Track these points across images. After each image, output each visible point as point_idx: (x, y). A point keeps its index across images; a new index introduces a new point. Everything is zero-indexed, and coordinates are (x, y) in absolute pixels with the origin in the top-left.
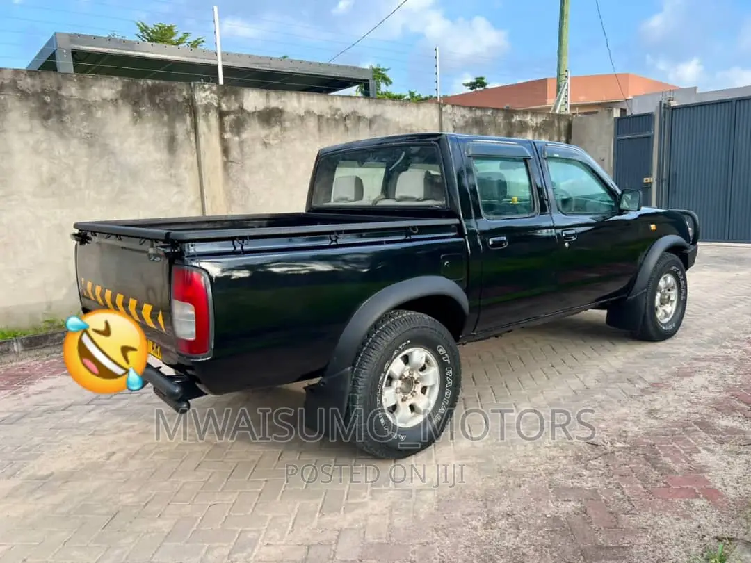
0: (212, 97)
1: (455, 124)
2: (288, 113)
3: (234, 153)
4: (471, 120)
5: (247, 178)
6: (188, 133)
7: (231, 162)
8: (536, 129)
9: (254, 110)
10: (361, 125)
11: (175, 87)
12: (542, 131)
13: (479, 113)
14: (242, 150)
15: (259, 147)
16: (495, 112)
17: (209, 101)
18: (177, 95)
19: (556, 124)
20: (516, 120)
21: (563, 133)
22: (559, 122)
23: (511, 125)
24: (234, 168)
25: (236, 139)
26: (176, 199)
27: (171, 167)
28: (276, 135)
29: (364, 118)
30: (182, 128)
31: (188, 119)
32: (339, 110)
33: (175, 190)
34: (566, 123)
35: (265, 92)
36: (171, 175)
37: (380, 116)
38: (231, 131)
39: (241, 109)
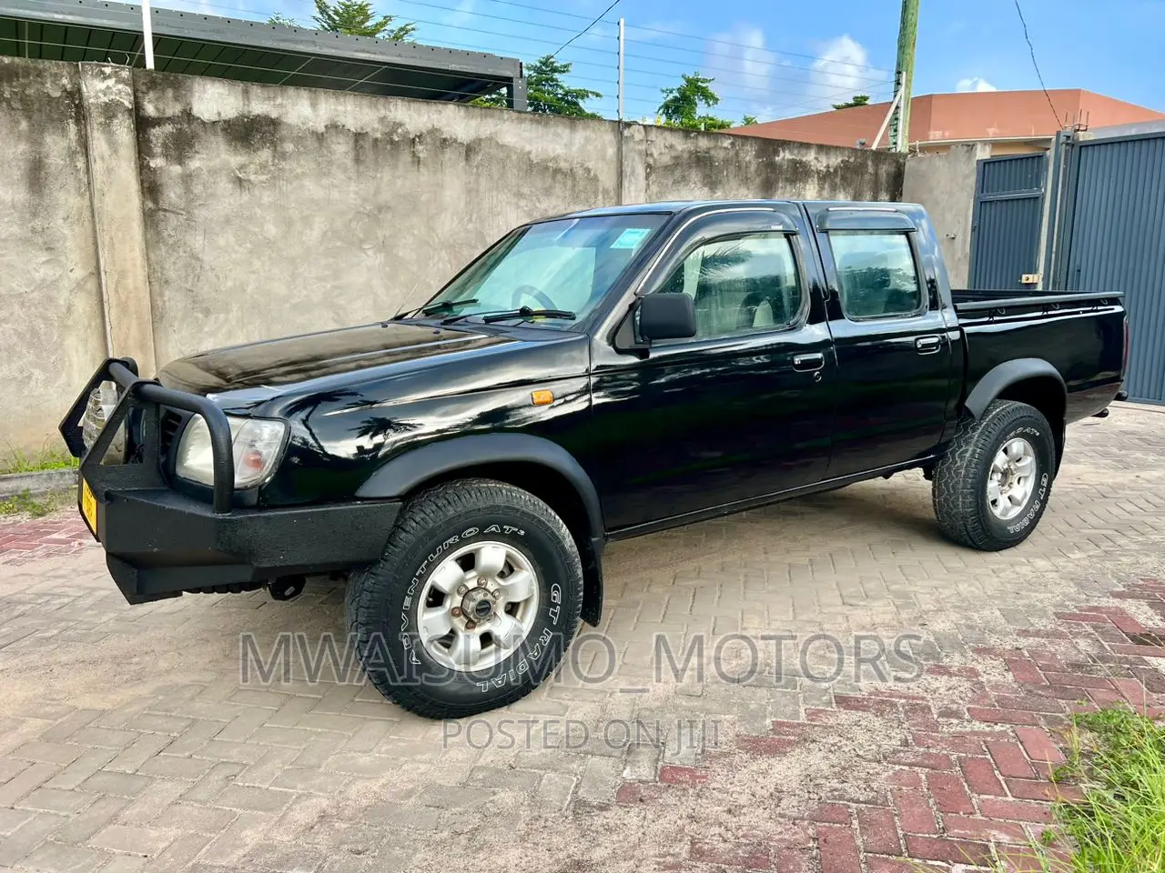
0: (120, 92)
1: (651, 161)
2: (289, 125)
3: (172, 195)
4: (686, 156)
5: (197, 242)
6: (72, 154)
7: (165, 210)
8: (826, 177)
9: (215, 118)
10: (449, 154)
11: (45, 70)
12: (838, 180)
13: (704, 143)
14: (188, 190)
15: (224, 185)
16: (739, 142)
17: (113, 97)
18: (48, 85)
19: (871, 170)
20: (783, 159)
21: (884, 186)
22: (876, 165)
23: (772, 166)
24: (171, 223)
25: (176, 169)
26: (45, 272)
27: (34, 215)
28: (263, 167)
29: (455, 141)
30: (57, 146)
31: (72, 128)
32: (401, 125)
33: (44, 257)
34: (892, 169)
35: (240, 86)
36: (33, 230)
37: (490, 139)
38: (166, 156)
39: (188, 115)
